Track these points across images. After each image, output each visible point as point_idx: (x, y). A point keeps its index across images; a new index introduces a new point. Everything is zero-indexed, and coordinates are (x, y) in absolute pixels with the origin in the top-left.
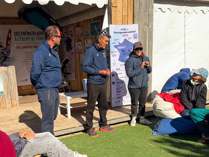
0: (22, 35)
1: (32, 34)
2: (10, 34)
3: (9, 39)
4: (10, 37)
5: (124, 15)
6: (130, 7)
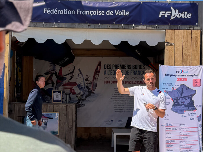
0: (114, 68)
1: (126, 68)
3: (97, 72)
4: (98, 69)
5: (185, 54)
6: (195, 44)
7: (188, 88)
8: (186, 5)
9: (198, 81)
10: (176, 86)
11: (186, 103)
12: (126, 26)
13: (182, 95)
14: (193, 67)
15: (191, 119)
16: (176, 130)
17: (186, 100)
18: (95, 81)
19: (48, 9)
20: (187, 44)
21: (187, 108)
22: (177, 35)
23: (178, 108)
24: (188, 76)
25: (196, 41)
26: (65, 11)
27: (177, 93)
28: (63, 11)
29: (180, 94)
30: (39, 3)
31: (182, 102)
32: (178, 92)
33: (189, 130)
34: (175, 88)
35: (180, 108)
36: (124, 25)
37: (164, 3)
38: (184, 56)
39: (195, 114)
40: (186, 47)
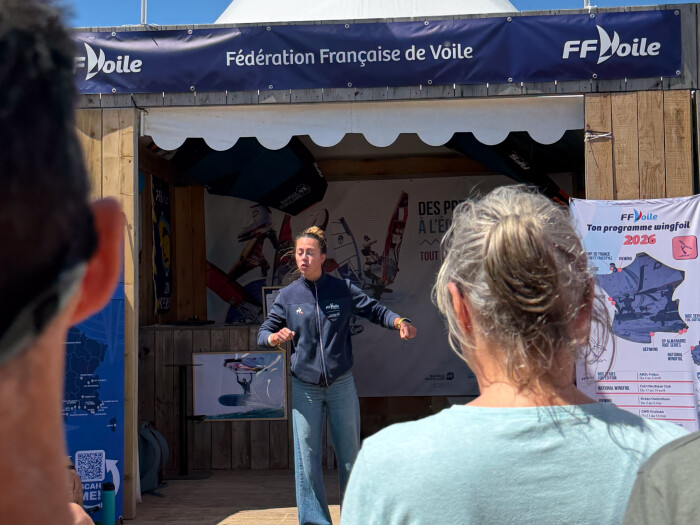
0: (449, 211)
2: (401, 210)
3: (397, 225)
4: (401, 218)
5: (647, 164)
6: (677, 131)
7: (658, 265)
8: (644, 17)
9: (690, 243)
10: (621, 258)
11: (654, 310)
12: (465, 88)
13: (641, 287)
14: (672, 202)
15: (671, 357)
16: (627, 391)
17: (655, 299)
18: (391, 256)
19: (237, 54)
20: (651, 134)
21: (659, 323)
22: (619, 109)
23: (631, 324)
24: (657, 228)
25: (680, 122)
26: (285, 55)
27: (628, 280)
28: (279, 56)
29: (636, 282)
30: (211, 37)
31: (642, 308)
32: (629, 277)
33: (668, 390)
34: (621, 265)
35: (637, 324)
36: (459, 87)
37: (575, 16)
38: (645, 168)
39: (683, 341)
40: (650, 144)
